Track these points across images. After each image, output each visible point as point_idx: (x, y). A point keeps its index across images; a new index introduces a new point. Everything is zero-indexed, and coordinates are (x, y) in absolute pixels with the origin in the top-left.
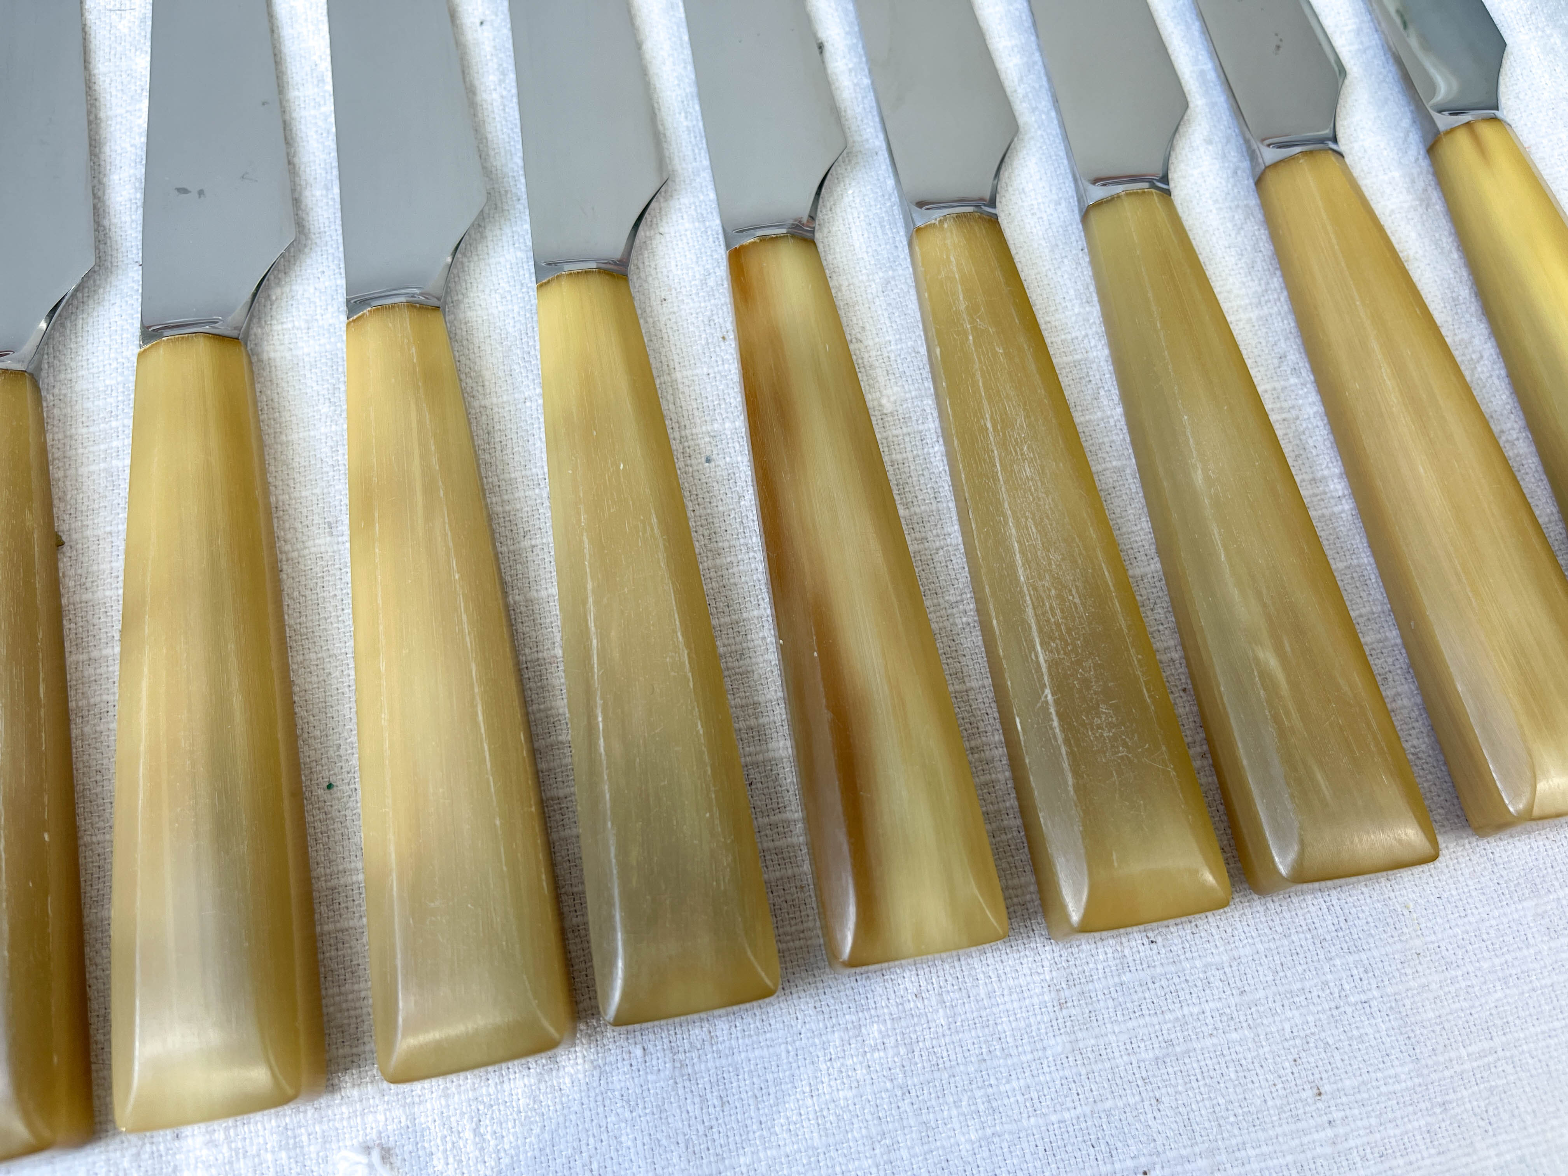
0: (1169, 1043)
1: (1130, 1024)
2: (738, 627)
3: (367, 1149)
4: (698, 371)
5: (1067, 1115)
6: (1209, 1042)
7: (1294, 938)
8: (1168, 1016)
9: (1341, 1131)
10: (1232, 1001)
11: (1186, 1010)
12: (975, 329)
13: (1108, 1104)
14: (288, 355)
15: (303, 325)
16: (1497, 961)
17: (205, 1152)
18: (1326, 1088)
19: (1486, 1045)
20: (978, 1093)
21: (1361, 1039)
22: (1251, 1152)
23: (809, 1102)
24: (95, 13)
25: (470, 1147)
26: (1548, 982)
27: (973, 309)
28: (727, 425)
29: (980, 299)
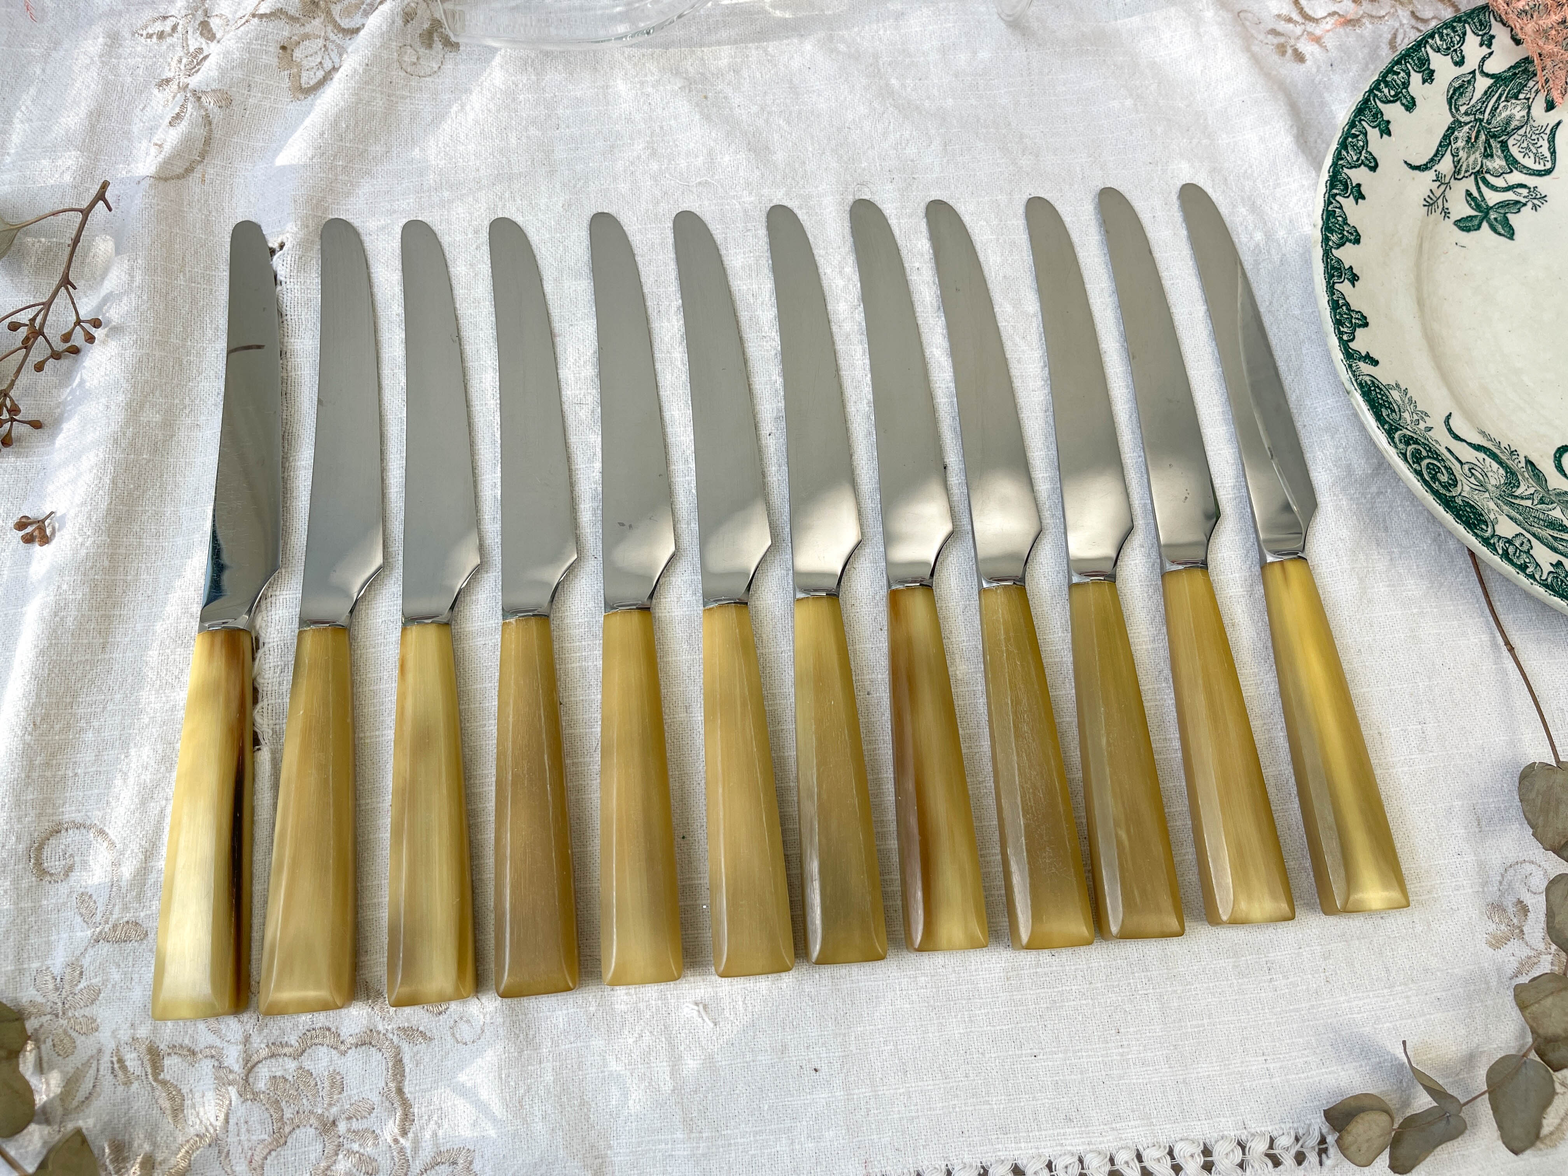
0: (1055, 1002)
1: (1038, 991)
2: (878, 782)
3: (697, 1004)
4: (867, 646)
5: (1004, 1027)
6: (1072, 1003)
7: (1119, 961)
8: (1056, 990)
9: (1126, 1050)
10: (1085, 986)
11: (1064, 988)
12: (1007, 650)
13: (1024, 1025)
14: (667, 615)
15: (675, 599)
16: (1211, 985)
17: (625, 997)
18: (1122, 1030)
19: (1200, 1022)
20: (966, 1013)
21: (1141, 1011)
22: (1084, 1054)
23: (890, 1007)
24: (567, 403)
25: (741, 1009)
26: (1234, 998)
27: (1007, 639)
28: (879, 676)
29: (1012, 634)
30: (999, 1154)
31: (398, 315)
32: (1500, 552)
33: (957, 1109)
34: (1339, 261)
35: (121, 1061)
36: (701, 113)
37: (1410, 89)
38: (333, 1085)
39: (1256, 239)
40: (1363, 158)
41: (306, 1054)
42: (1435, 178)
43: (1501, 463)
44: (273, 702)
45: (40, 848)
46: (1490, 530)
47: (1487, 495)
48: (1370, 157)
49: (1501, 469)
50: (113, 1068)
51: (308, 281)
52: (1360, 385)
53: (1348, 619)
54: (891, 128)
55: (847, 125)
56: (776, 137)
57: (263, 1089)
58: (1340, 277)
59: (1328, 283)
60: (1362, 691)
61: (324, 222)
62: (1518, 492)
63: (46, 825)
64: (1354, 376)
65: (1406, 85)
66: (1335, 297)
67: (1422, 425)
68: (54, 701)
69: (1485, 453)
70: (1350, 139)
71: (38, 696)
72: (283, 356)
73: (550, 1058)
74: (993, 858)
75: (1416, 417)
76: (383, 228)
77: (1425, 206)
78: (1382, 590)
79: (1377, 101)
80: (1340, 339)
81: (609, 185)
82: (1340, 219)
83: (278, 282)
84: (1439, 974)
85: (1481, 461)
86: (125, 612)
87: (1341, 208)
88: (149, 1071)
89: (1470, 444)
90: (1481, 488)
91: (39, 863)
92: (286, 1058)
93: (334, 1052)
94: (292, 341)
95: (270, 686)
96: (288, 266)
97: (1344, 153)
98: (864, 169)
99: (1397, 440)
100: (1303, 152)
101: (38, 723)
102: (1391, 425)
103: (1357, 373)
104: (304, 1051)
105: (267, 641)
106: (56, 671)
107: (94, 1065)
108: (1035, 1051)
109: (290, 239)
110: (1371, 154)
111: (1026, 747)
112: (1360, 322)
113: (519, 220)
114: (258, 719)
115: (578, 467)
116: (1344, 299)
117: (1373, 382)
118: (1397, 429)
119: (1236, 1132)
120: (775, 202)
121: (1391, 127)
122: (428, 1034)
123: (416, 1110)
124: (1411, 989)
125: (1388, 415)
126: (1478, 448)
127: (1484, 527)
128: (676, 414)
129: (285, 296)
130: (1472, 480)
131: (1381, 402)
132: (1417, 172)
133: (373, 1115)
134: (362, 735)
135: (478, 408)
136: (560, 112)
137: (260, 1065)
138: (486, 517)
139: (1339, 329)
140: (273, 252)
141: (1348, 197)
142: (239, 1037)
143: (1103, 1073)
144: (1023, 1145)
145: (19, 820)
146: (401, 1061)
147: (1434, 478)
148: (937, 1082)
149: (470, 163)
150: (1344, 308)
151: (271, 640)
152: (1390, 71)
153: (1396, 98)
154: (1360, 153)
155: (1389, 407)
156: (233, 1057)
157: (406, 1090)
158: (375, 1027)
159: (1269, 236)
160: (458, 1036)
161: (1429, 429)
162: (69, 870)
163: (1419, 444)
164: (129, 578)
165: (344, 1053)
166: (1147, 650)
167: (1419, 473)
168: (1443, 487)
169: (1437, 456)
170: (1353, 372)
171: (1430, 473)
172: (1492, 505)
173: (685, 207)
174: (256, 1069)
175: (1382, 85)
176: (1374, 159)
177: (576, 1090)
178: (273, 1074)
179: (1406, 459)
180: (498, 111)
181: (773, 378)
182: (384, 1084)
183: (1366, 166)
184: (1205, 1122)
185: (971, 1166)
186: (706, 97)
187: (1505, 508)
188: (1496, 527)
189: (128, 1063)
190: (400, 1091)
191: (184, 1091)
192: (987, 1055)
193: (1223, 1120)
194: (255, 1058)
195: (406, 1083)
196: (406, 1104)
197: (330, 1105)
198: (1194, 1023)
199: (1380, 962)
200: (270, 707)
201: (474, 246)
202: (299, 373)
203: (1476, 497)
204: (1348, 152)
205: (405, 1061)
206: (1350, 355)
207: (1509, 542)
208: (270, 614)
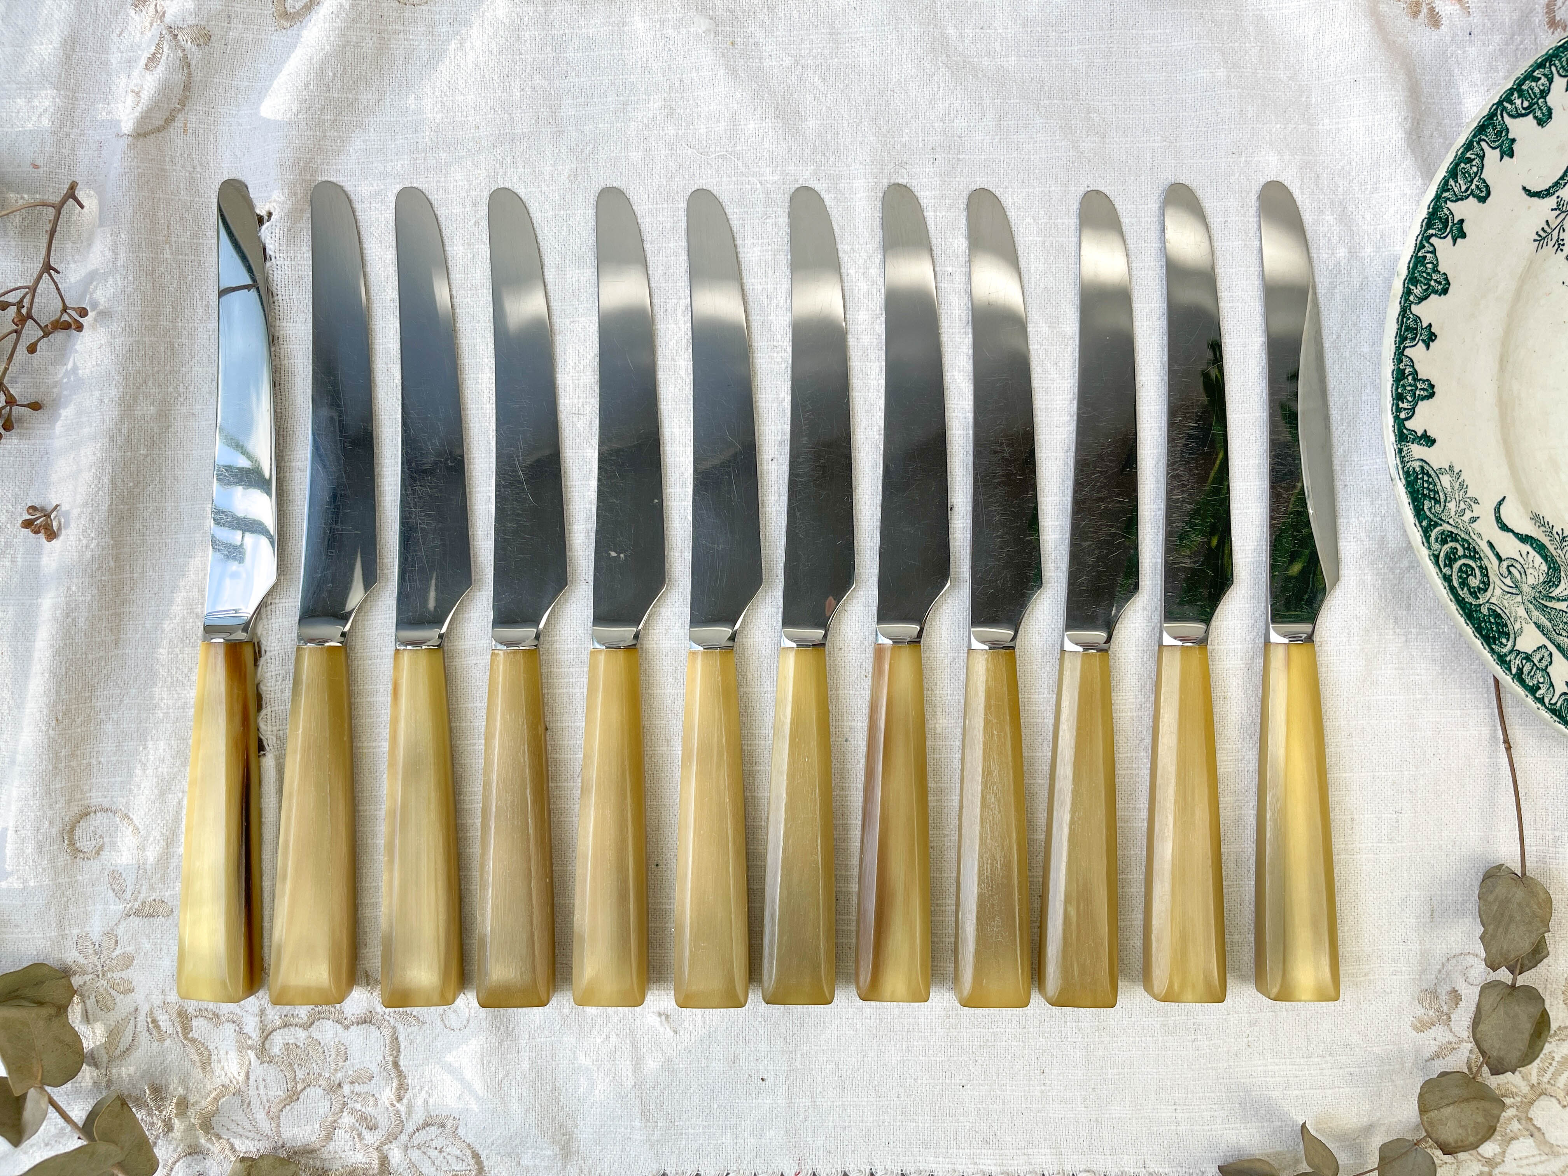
1: (974, 1030)
2: (846, 827)
3: (660, 1015)
6: (1004, 1043)
8: (990, 1030)
10: (1019, 1030)
12: (986, 718)
13: (955, 1059)
14: (655, 646)
15: (664, 632)
18: (1047, 1071)
27: (988, 707)
28: (859, 724)
29: (993, 702)
30: (918, 1164)
31: (393, 300)
32: (1514, 671)
33: (886, 1123)
34: (1417, 319)
35: (154, 1021)
36: (726, 66)
37: (1548, 98)
38: (338, 1053)
39: (1338, 256)
40: (1473, 187)
41: (314, 1026)
42: (1555, 206)
43: (1545, 557)
44: (276, 708)
45: (72, 830)
46: (1510, 644)
47: (1519, 599)
48: (1481, 185)
49: (1544, 564)
50: (148, 1026)
51: (299, 256)
52: (1407, 474)
53: (1346, 700)
54: (940, 94)
55: (890, 86)
56: (809, 98)
57: (278, 1053)
58: (1414, 339)
59: (1398, 348)
60: (1344, 775)
61: (313, 185)
62: (1556, 592)
63: (75, 810)
64: (1402, 462)
65: (1544, 93)
66: (1402, 366)
67: (1468, 515)
68: (74, 696)
69: (1531, 545)
70: (1462, 165)
71: (58, 693)
72: (276, 341)
73: (527, 1048)
74: (948, 908)
75: (1462, 506)
76: (378, 193)
77: (1535, 240)
78: (1389, 672)
79: (1505, 115)
80: (1396, 418)
81: (620, 152)
82: (1430, 266)
83: (268, 257)
84: (1357, 1049)
85: (1524, 555)
86: (135, 609)
87: (1434, 252)
88: (180, 1030)
89: (1516, 535)
90: (1514, 591)
91: (72, 843)
92: (297, 1028)
93: (339, 1026)
94: (284, 324)
95: (273, 693)
96: (277, 240)
97: (1452, 182)
98: (904, 145)
99: (1432, 539)
100: (1413, 152)
101: (60, 718)
102: (1431, 520)
103: (1406, 459)
104: (312, 1023)
105: (268, 649)
106: (73, 668)
107: (132, 1022)
108: (964, 1082)
109: (278, 210)
110: (1484, 181)
111: (991, 818)
112: (1426, 393)
113: (522, 192)
114: (262, 726)
115: (574, 483)
116: (1413, 366)
117: (1422, 468)
118: (1436, 525)
119: (1136, 1170)
120: (801, 183)
121: (1515, 147)
122: (421, 1019)
123: (410, 1081)
124: (1326, 1062)
125: (1430, 509)
126: (1525, 539)
127: (1504, 641)
128: (676, 431)
129: (275, 274)
130: (1508, 581)
131: (1426, 492)
132: (1536, 199)
133: (373, 1082)
134: (359, 744)
135: (474, 412)
136: (569, 54)
137: (275, 1033)
138: (480, 533)
139: (1398, 405)
140: (261, 220)
141: (1445, 237)
142: (256, 1010)
143: (1023, 1106)
144: (941, 1159)
145: (51, 806)
146: (397, 1039)
147: (1464, 583)
148: (871, 1099)
149: (470, 118)
150: (1410, 378)
151: (272, 649)
152: (1529, 76)
153: (1529, 110)
154: (1472, 182)
155: (1434, 498)
156: (251, 1026)
157: (401, 1063)
158: (374, 1009)
159: (1353, 253)
160: (447, 1022)
161: (1474, 520)
162: (99, 850)
163: (1457, 541)
164: (135, 575)
165: (347, 1028)
166: (1132, 717)
167: (1447, 579)
168: (1471, 593)
169: (1473, 553)
170: (1402, 457)
171: (1460, 577)
172: (1521, 612)
173: (701, 184)
174: (271, 1037)
175: (1516, 95)
176: (1487, 187)
177: (550, 1077)
178: (286, 1041)
179: (1437, 563)
180: (500, 53)
181: (782, 396)
182: (382, 1058)
183: (1474, 196)
184: (1109, 1157)
185: (892, 1172)
186: (733, 44)
187: (1536, 613)
188: (1518, 639)
189: (160, 1023)
190: (396, 1064)
191: (210, 1048)
192: (919, 1081)
193: (1126, 1157)
194: (269, 1027)
195: (402, 1057)
196: (400, 1075)
197: (336, 1070)
198: (1115, 1071)
199: (1304, 1033)
200: (273, 714)
201: (472, 222)
202: (292, 361)
203: (1505, 602)
204: (1456, 182)
205: (400, 1039)
206: (1403, 436)
207: (1528, 658)
208: (270, 622)
